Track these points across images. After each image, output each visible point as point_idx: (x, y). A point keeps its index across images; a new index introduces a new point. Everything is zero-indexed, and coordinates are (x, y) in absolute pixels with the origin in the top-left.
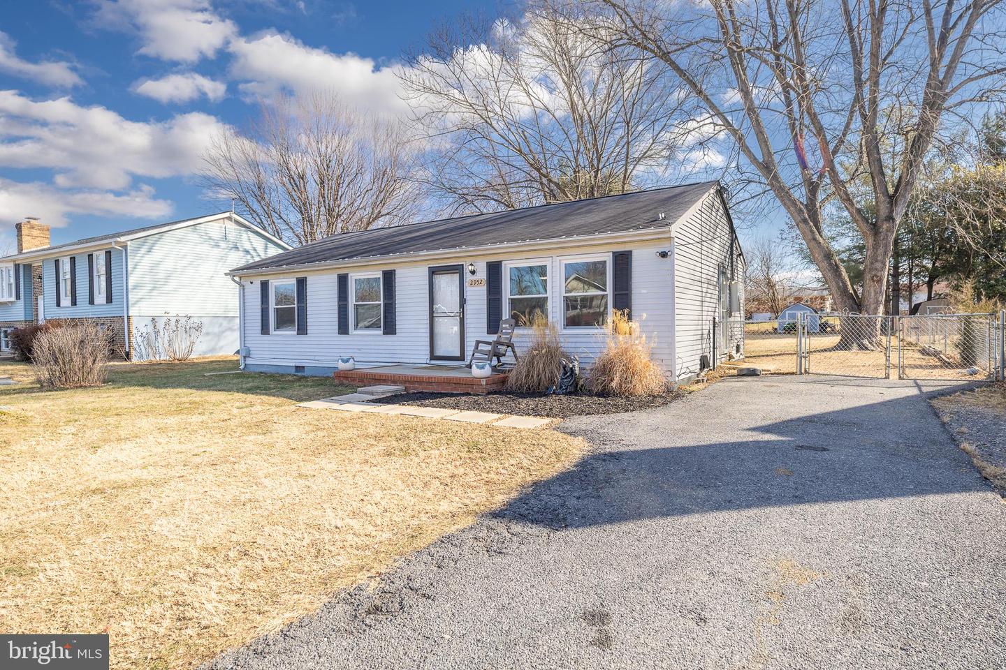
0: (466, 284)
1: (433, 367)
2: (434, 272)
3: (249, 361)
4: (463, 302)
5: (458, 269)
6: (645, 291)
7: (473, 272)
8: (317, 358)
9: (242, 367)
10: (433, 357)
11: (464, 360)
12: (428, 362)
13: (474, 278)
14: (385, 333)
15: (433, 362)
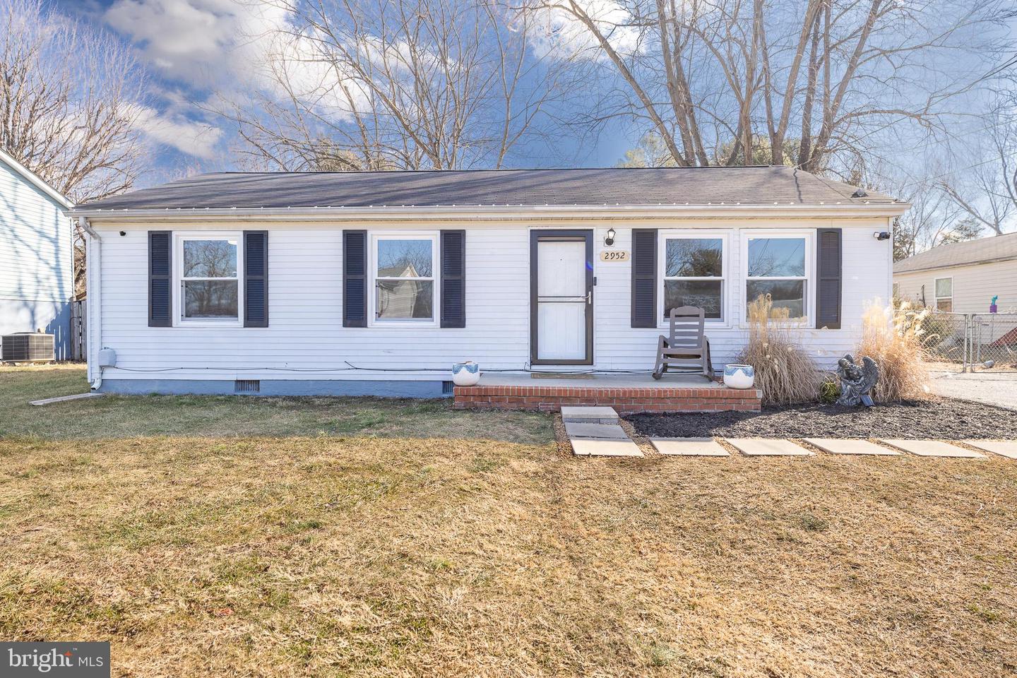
0: (596, 257)
1: (536, 375)
2: (538, 237)
3: (110, 374)
4: (591, 282)
5: (585, 236)
6: (857, 278)
7: (609, 242)
8: (290, 366)
9: (96, 385)
10: (535, 360)
11: (592, 364)
12: (528, 368)
13: (610, 249)
14: (444, 325)
15: (535, 368)
